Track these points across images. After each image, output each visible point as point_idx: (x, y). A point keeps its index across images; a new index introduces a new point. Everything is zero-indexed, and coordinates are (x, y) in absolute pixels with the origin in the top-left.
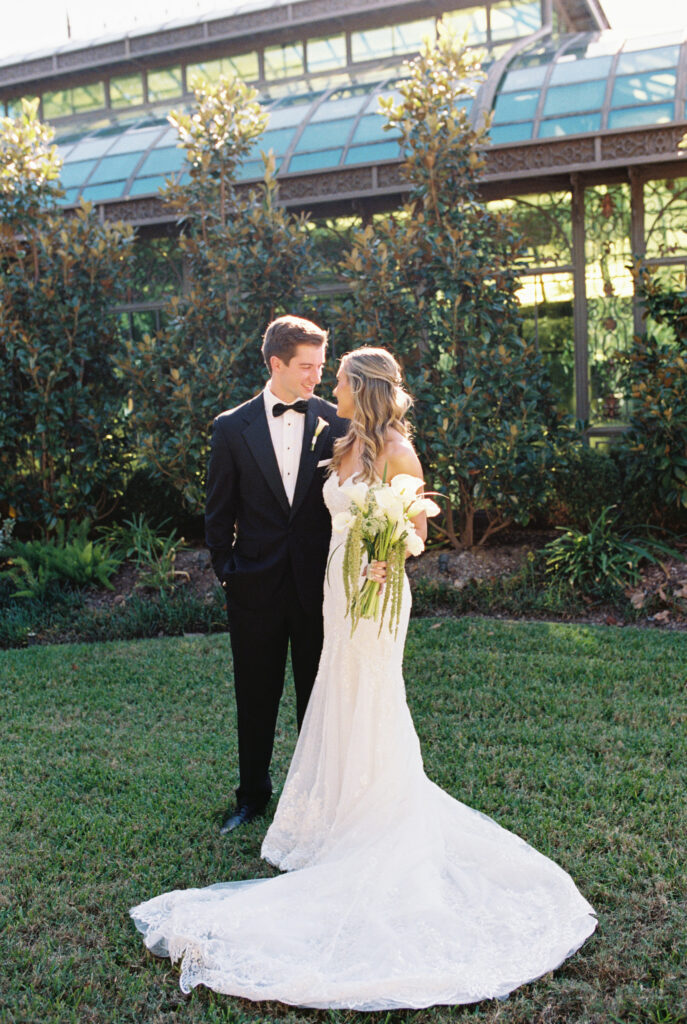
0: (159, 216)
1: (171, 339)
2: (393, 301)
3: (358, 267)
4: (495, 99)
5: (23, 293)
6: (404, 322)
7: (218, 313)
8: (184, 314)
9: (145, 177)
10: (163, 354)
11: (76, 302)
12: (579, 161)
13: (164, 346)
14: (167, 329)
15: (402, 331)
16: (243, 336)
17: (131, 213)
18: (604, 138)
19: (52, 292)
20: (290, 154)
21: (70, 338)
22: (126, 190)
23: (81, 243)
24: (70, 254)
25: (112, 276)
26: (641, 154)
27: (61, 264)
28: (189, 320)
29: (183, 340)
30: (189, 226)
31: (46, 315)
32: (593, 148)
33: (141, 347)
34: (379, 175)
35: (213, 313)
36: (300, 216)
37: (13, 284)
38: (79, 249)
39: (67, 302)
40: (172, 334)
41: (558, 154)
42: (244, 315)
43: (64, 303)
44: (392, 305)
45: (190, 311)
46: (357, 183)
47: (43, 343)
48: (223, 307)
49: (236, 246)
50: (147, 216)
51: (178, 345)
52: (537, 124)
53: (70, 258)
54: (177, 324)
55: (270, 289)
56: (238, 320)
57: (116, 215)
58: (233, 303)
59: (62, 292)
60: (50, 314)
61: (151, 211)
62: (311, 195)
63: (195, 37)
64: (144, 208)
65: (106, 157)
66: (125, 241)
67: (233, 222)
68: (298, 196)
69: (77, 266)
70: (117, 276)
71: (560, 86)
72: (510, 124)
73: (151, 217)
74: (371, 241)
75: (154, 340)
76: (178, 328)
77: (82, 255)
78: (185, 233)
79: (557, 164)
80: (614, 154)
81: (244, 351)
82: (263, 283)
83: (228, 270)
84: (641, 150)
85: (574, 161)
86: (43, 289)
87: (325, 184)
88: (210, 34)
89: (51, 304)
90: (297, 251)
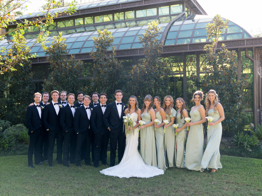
0: (88, 58)
1: (91, 87)
2: (140, 81)
3: (133, 74)
4: (167, 33)
5: (57, 76)
6: (142, 86)
7: (102, 82)
8: (94, 82)
9: (85, 48)
10: (89, 91)
11: (70, 78)
12: (184, 50)
13: (90, 89)
14: (90, 85)
15: (142, 88)
16: (107, 87)
17: (82, 57)
18: (190, 45)
19: (64, 76)
20: (119, 44)
21: (68, 86)
22: (80, 51)
23: (71, 65)
24: (69, 67)
25: (78, 72)
26: (198, 49)
27: (66, 70)
28: (95, 83)
29: (94, 88)
30: (96, 62)
31: (62, 81)
32: (187, 47)
33: (85, 89)
34: (139, 51)
35: (100, 82)
36: (121, 61)
37: (55, 74)
38: (71, 66)
39: (68, 78)
40: (91, 86)
41: (179, 48)
42: (108, 82)
43: (67, 78)
44: (140, 82)
45: (96, 81)
46: (134, 52)
47: (62, 87)
48: (103, 81)
49: (106, 67)
50: (85, 58)
51: (93, 89)
52: (176, 40)
53: (69, 68)
54: (93, 84)
55: (114, 77)
56: (106, 84)
57: (78, 57)
58: (105, 80)
59: (66, 76)
60: (63, 81)
61: (87, 57)
62: (124, 55)
63: (97, 11)
64: (85, 56)
65: (75, 42)
66: (81, 64)
67: (106, 62)
68: (121, 55)
69: (70, 70)
70: (79, 73)
71: (182, 31)
72: (170, 40)
73: (87, 58)
74: (136, 68)
75: (87, 88)
76: (93, 85)
77: (71, 68)
78: (95, 64)
79: (179, 50)
80: (192, 49)
81: (107, 91)
82: (112, 75)
83: (104, 73)
84: (198, 48)
85: (183, 50)
86: (62, 75)
87: (127, 52)
88: (101, 10)
89: (64, 78)
90: (120, 68)
